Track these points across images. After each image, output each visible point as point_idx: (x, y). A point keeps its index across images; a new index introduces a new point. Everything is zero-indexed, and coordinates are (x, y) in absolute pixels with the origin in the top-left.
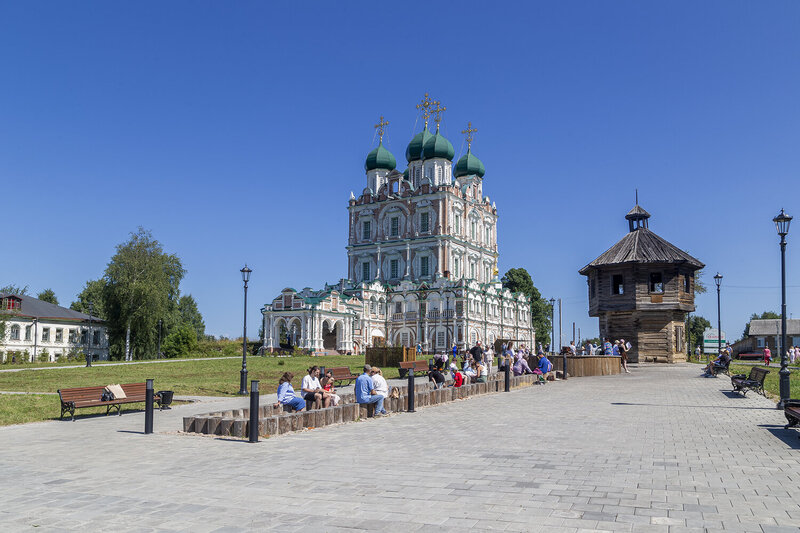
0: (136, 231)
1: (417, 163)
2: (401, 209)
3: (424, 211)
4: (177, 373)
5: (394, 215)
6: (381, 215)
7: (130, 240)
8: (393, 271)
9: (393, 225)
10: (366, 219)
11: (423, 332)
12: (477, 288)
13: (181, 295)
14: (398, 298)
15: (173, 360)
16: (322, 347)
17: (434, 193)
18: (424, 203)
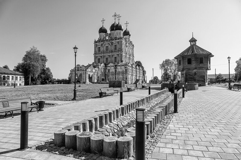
0: (32, 47)
1: (113, 32)
2: (109, 44)
3: (115, 44)
4: (45, 90)
5: (107, 45)
6: (103, 45)
7: (30, 50)
8: (107, 61)
9: (107, 48)
10: (99, 46)
11: (116, 77)
12: (131, 66)
13: (46, 67)
14: (109, 68)
15: (44, 85)
16: (88, 81)
17: (118, 39)
18: (115, 42)
